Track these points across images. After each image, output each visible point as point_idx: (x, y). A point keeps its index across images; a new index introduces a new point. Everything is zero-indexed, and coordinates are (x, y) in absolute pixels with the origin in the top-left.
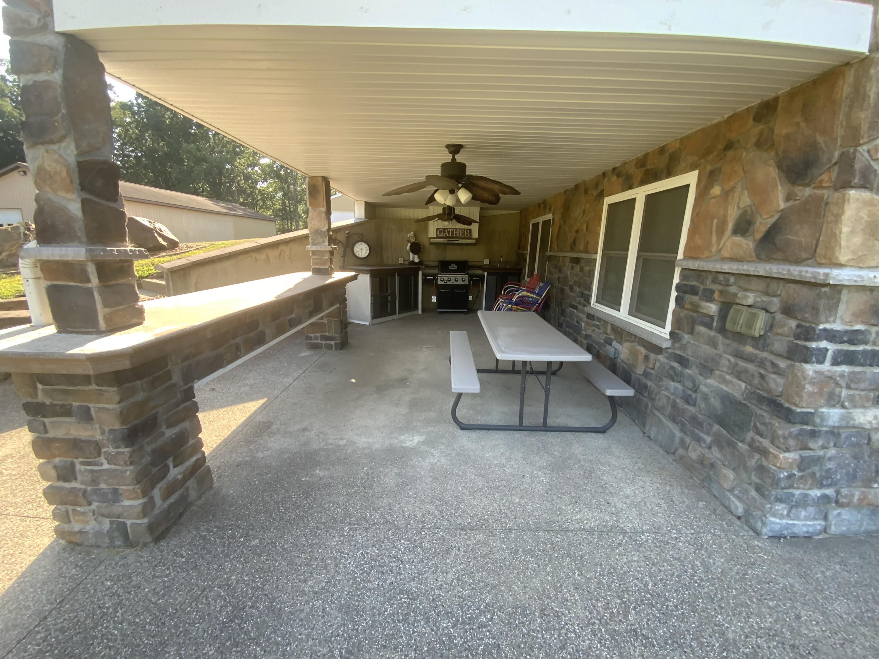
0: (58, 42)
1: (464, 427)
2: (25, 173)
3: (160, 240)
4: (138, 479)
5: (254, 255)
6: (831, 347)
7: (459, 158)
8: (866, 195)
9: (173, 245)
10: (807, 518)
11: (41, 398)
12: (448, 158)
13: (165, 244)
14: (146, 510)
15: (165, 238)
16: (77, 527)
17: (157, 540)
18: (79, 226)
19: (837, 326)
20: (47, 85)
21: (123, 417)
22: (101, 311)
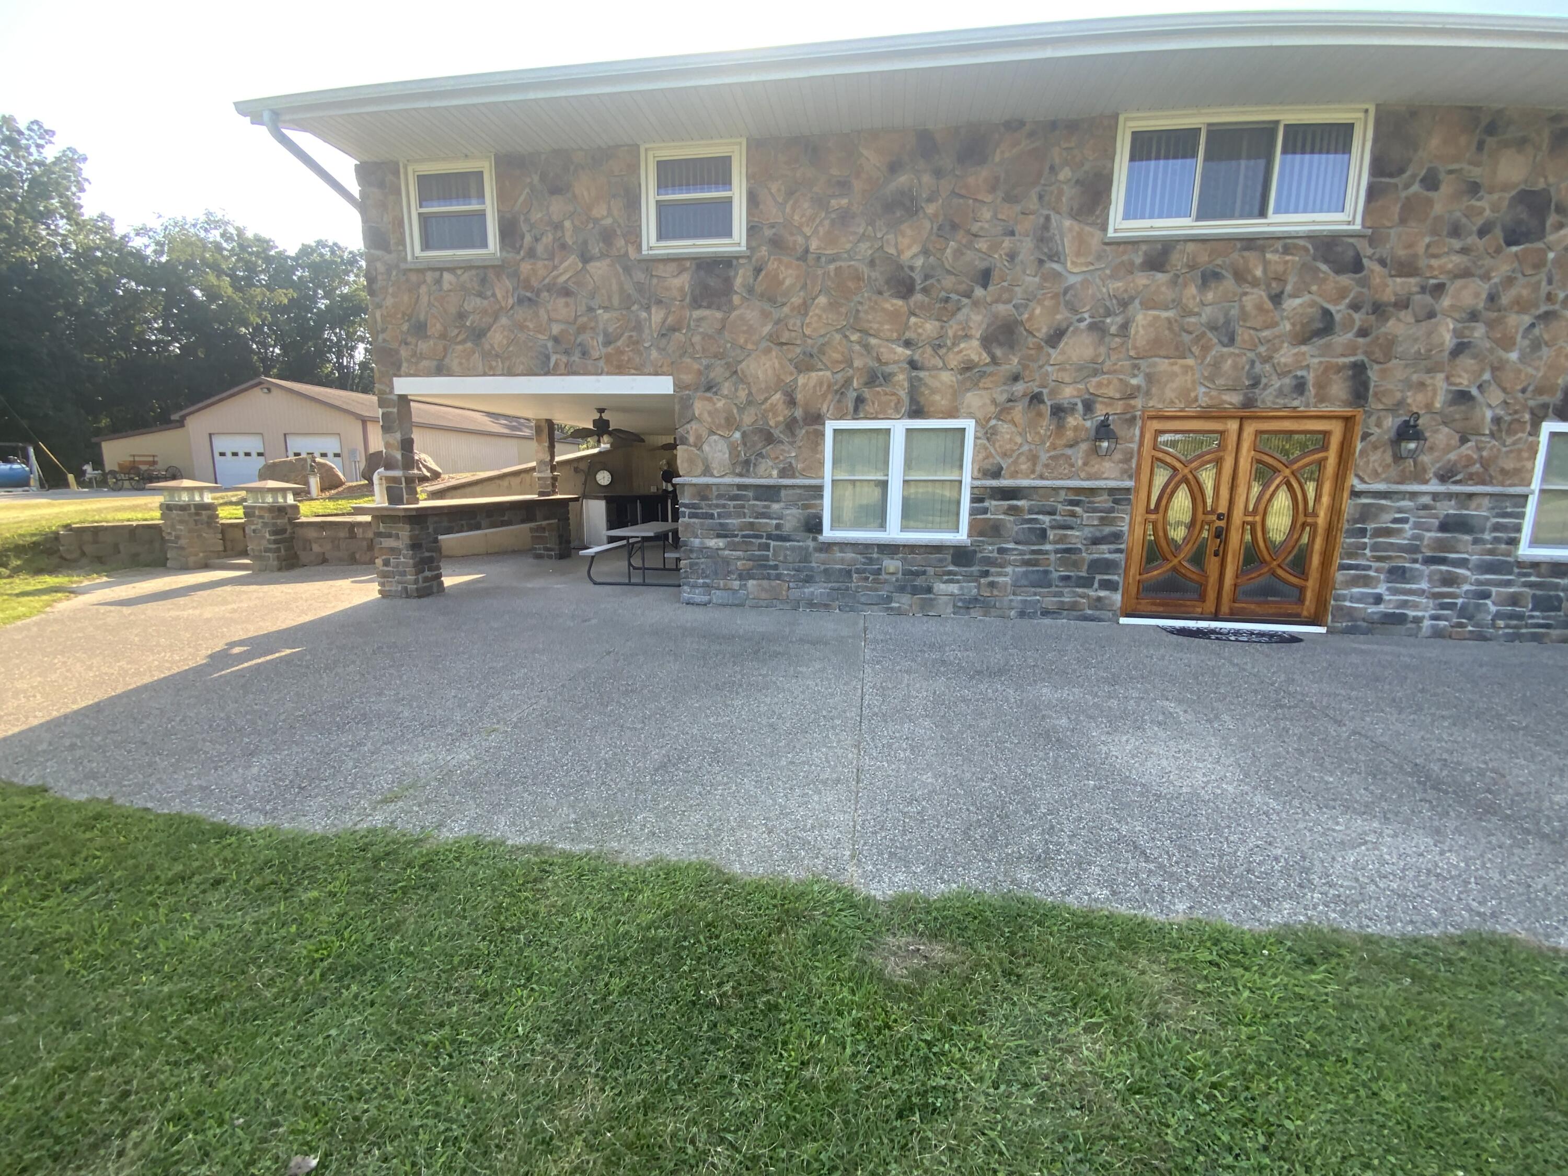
0: (395, 398)
1: (595, 583)
2: (269, 390)
3: (424, 470)
4: (415, 566)
5: (498, 482)
6: (687, 511)
7: (605, 416)
8: (685, 447)
9: (436, 475)
10: (700, 594)
11: (382, 529)
12: (597, 416)
13: (428, 474)
14: (416, 582)
15: (428, 469)
16: (387, 588)
17: (419, 597)
18: (400, 463)
19: (687, 501)
20: (391, 413)
21: (411, 538)
22: (405, 496)
